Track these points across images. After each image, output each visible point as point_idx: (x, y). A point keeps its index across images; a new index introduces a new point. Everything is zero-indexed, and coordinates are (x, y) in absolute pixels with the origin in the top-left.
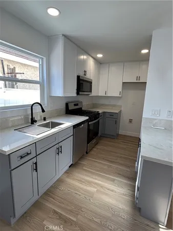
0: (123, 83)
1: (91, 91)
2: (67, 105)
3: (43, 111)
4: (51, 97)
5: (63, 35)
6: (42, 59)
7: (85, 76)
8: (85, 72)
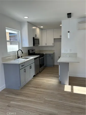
0: (54, 39)
1: (39, 44)
2: (29, 51)
3: (23, 53)
4: (23, 47)
5: (27, 22)
6: (18, 31)
7: (36, 37)
8: (36, 35)
